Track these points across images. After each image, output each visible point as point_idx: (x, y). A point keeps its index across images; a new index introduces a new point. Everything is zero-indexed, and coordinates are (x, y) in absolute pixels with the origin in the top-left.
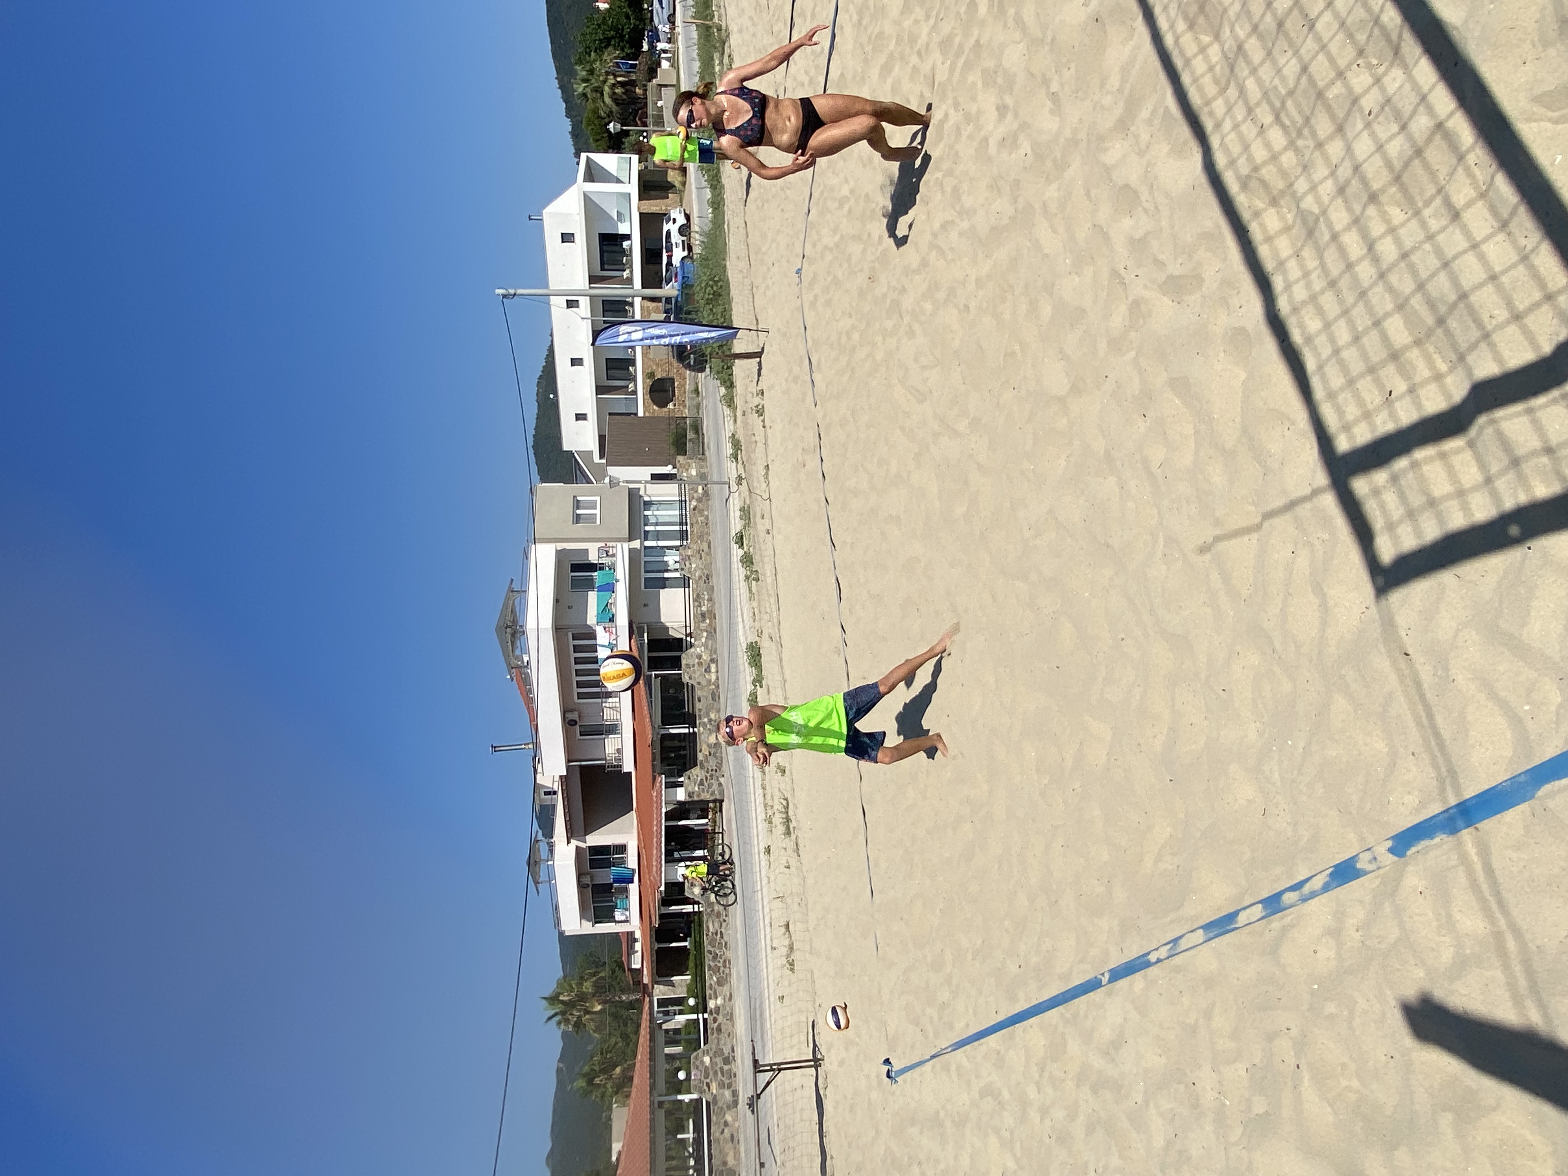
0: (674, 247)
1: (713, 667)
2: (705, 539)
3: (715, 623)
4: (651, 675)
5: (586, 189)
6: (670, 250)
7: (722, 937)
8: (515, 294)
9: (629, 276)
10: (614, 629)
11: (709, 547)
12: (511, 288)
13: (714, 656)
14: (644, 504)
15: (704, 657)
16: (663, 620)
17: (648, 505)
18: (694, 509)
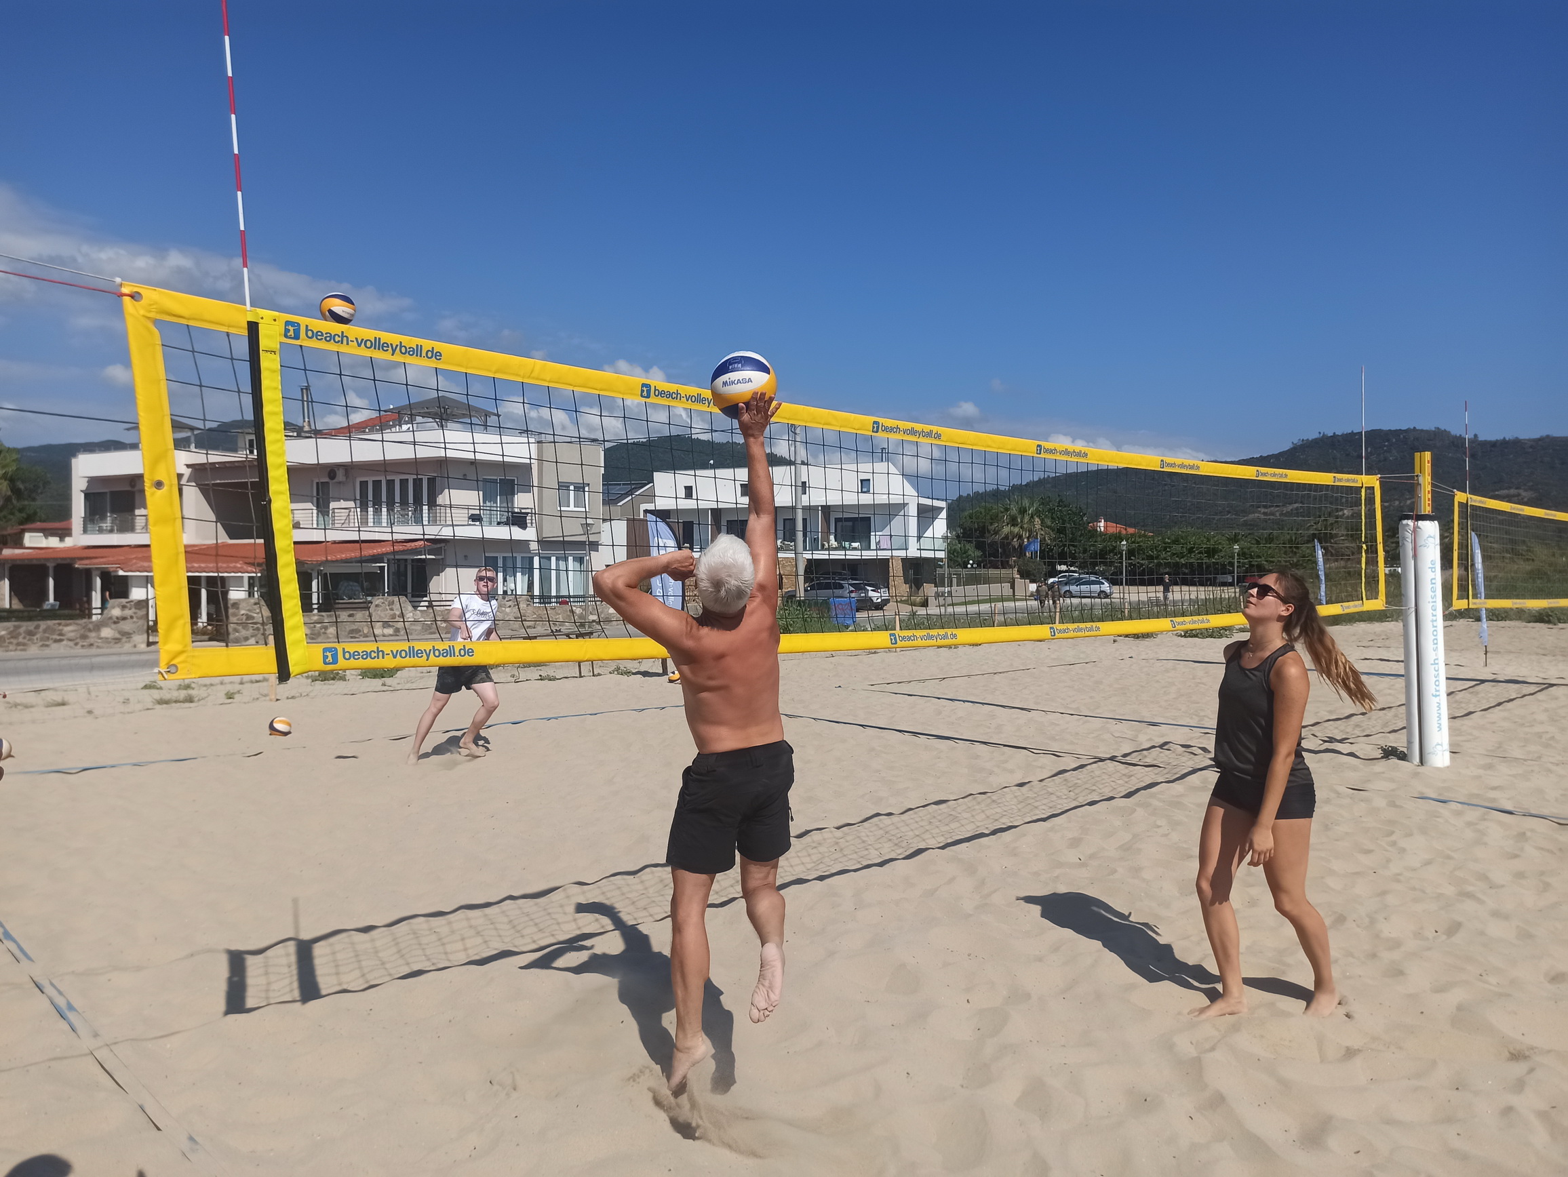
1: (390, 631)
4: (382, 563)
5: (911, 506)
7: (56, 641)
9: (831, 546)
17: (580, 560)
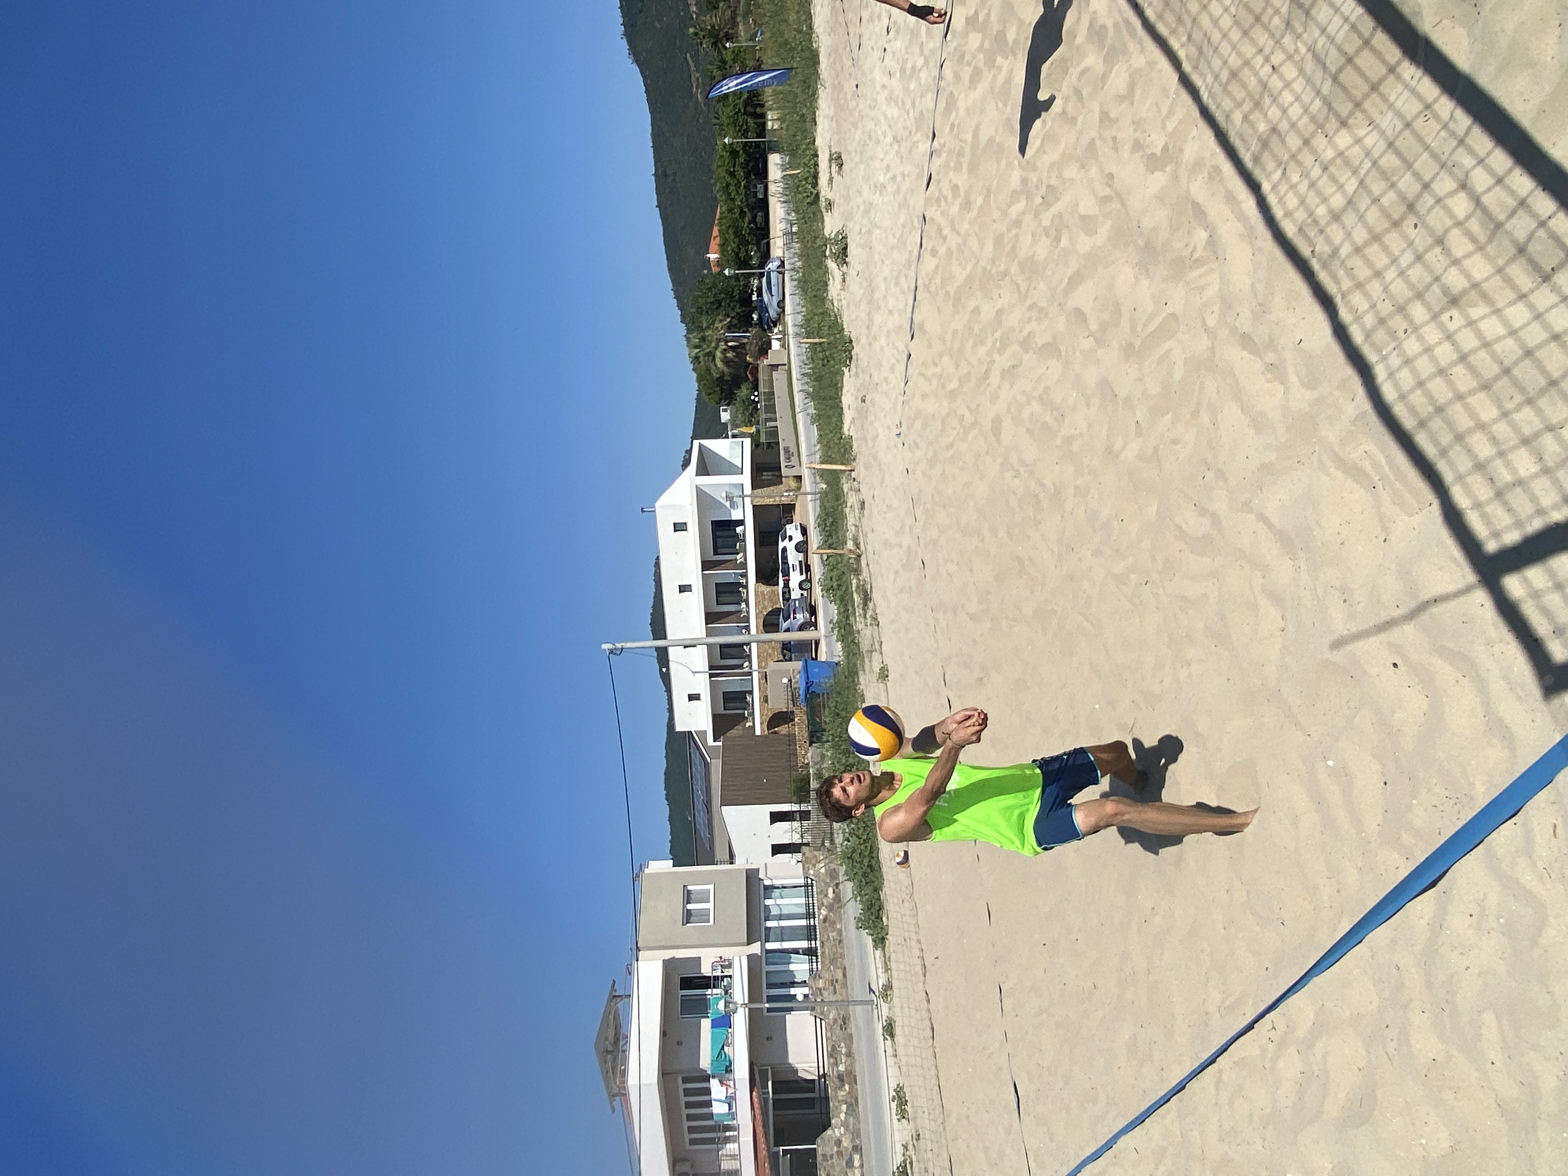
0: (791, 570)
1: (857, 1157)
2: (839, 965)
3: (857, 1089)
4: (778, 1152)
5: (697, 483)
6: (786, 574)
8: (622, 649)
9: (742, 560)
10: (732, 1083)
11: (845, 976)
12: (619, 642)
13: (858, 1142)
14: (764, 889)
15: (846, 1143)
16: (791, 1061)
17: (769, 890)
18: (825, 921)
